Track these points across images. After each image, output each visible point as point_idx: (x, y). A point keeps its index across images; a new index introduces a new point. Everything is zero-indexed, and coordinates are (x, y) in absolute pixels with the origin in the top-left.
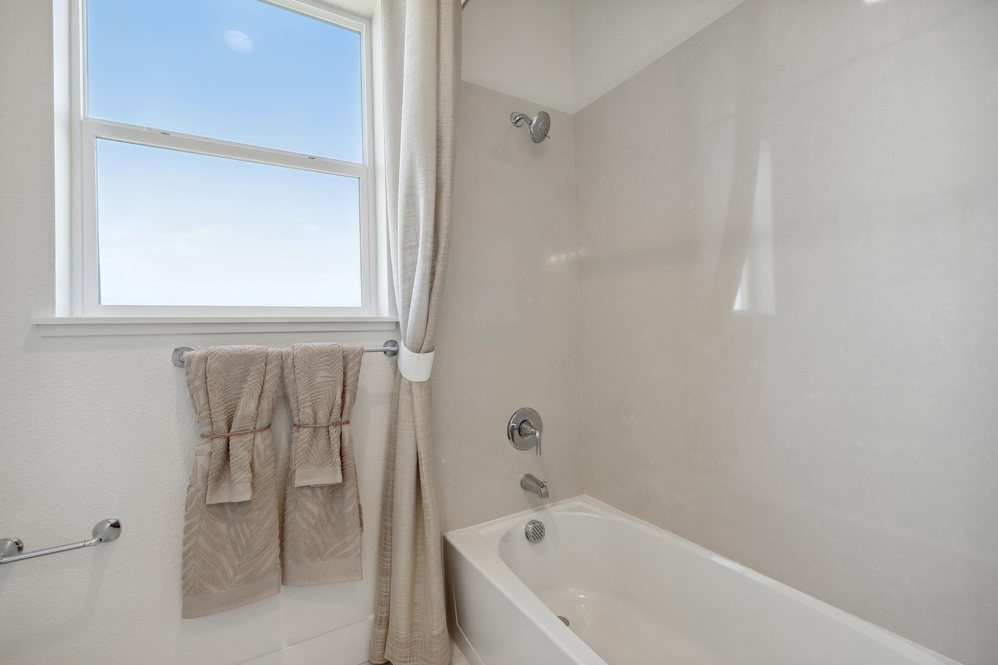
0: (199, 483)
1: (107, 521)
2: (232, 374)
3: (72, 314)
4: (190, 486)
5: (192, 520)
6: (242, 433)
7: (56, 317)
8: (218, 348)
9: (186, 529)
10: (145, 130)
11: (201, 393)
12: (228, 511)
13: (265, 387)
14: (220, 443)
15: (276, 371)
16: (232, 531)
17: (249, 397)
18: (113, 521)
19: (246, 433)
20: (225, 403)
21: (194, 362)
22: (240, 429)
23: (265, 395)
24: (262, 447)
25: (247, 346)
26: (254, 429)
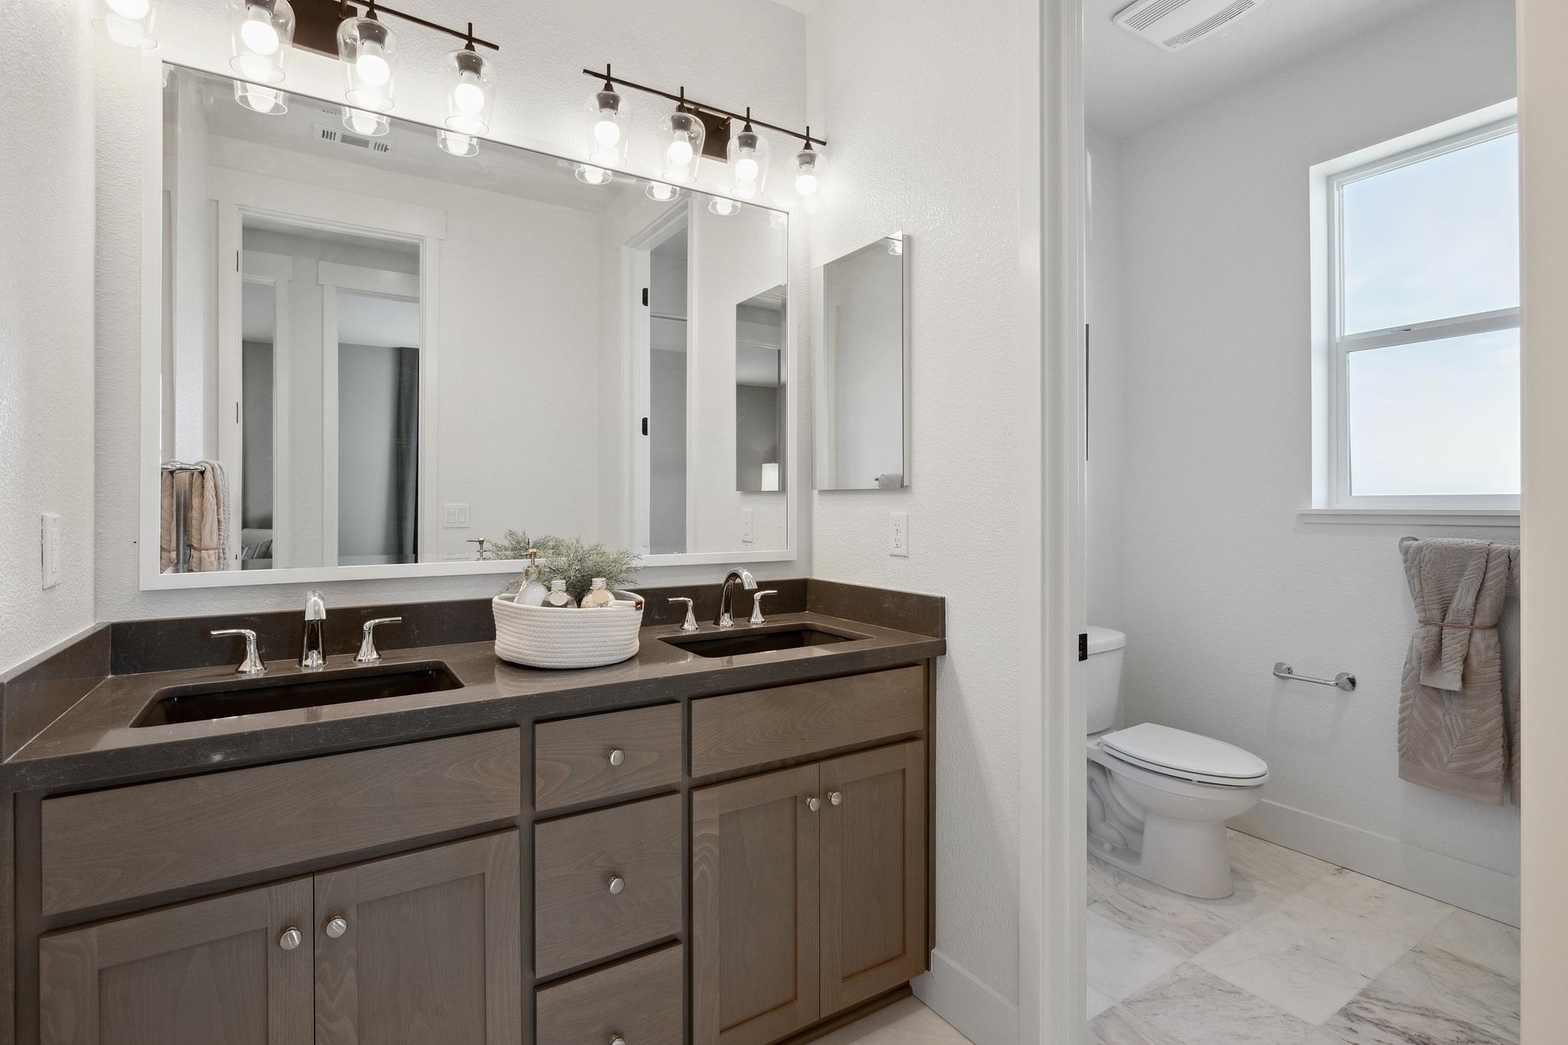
0: (1414, 663)
1: (1347, 674)
2: (1447, 567)
3: (1329, 505)
4: (1406, 663)
5: (1409, 693)
6: (1457, 625)
7: (1313, 508)
8: (1435, 540)
9: (1403, 700)
10: (1389, 333)
11: (1416, 581)
12: (1445, 700)
13: (1486, 584)
14: (1435, 630)
15: (1503, 568)
16: (1447, 718)
17: (1464, 591)
18: (1350, 676)
19: (1461, 627)
20: (1440, 594)
21: (1411, 551)
22: (1454, 622)
23: (1486, 592)
24: (1482, 646)
25: (1466, 540)
26: (1472, 624)
